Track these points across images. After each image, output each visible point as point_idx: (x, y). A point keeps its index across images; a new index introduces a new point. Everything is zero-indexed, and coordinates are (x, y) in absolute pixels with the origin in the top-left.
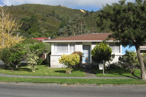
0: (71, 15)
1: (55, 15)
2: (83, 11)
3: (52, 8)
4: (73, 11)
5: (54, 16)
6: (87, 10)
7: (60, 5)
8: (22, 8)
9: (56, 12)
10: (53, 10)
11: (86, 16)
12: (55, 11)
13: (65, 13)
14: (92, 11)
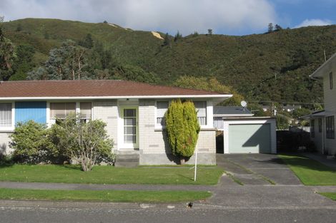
0: (129, 44)
1: (94, 44)
2: (159, 36)
3: (87, 29)
4: (135, 35)
5: (91, 46)
6: (165, 33)
7: (105, 22)
8: (15, 29)
9: (97, 37)
10: (89, 32)
11: (164, 47)
12: (93, 34)
13: (116, 40)
14: (178, 35)
